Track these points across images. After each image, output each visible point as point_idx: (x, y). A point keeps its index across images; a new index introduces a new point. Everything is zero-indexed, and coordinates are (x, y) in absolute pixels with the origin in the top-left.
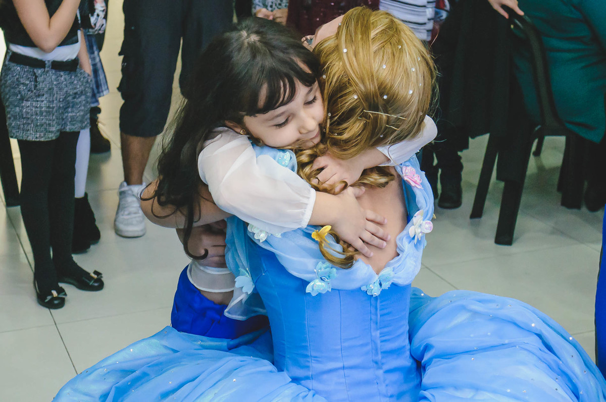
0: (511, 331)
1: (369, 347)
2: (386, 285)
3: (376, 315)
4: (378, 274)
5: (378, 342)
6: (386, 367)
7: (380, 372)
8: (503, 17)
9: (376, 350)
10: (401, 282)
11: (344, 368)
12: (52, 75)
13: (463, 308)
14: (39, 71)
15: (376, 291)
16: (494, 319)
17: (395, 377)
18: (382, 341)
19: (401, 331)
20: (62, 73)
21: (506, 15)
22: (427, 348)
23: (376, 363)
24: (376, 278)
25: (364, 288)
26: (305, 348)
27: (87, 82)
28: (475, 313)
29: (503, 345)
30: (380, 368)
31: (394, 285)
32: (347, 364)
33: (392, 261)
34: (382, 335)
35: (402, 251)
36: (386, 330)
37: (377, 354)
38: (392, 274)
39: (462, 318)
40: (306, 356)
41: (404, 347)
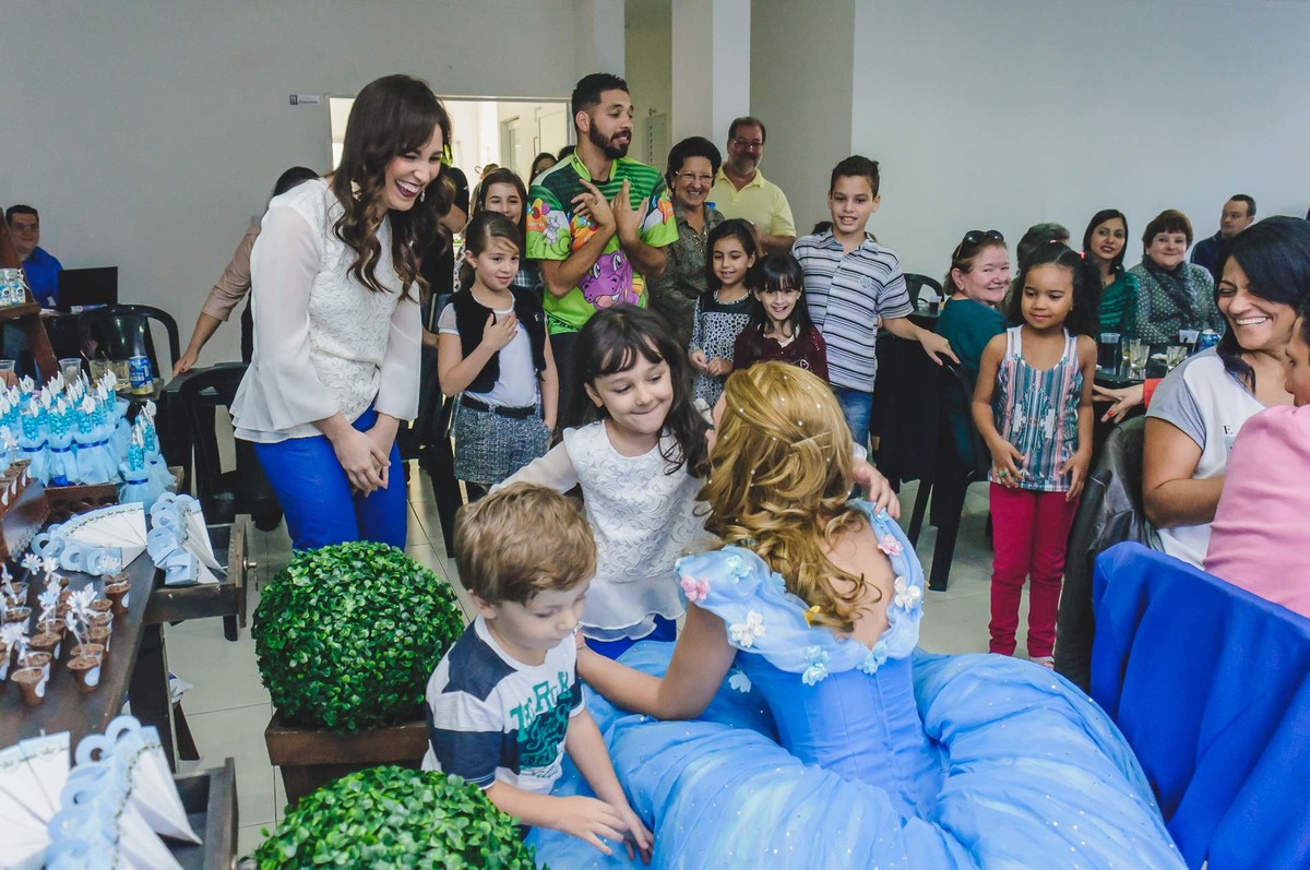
0: (1031, 694)
1: (876, 729)
2: (882, 660)
3: (878, 693)
4: (871, 649)
5: (886, 722)
6: (897, 747)
7: (892, 753)
8: (937, 364)
9: (885, 730)
10: (898, 654)
11: (853, 755)
12: (497, 420)
13: (973, 676)
14: (482, 415)
15: (873, 668)
16: (1011, 684)
17: (906, 758)
18: (889, 721)
19: (908, 707)
20: (508, 420)
21: (940, 362)
22: (944, 724)
23: (886, 744)
24: (870, 655)
25: (859, 667)
26: (810, 739)
27: (541, 432)
28: (986, 681)
29: (1027, 710)
30: (891, 750)
31: (890, 661)
32: (856, 750)
33: (885, 633)
34: (890, 713)
35: (894, 623)
36: (892, 708)
37: (886, 735)
38: (886, 647)
39: (972, 687)
40: (814, 748)
41: (913, 725)
